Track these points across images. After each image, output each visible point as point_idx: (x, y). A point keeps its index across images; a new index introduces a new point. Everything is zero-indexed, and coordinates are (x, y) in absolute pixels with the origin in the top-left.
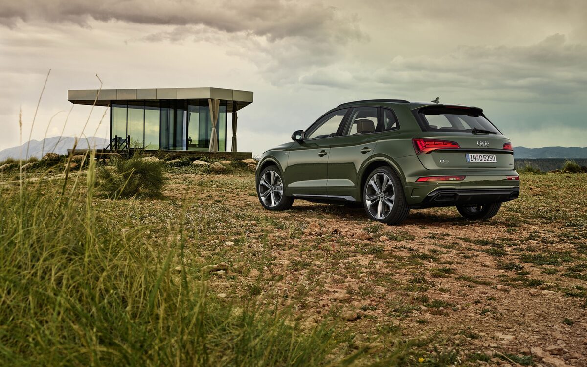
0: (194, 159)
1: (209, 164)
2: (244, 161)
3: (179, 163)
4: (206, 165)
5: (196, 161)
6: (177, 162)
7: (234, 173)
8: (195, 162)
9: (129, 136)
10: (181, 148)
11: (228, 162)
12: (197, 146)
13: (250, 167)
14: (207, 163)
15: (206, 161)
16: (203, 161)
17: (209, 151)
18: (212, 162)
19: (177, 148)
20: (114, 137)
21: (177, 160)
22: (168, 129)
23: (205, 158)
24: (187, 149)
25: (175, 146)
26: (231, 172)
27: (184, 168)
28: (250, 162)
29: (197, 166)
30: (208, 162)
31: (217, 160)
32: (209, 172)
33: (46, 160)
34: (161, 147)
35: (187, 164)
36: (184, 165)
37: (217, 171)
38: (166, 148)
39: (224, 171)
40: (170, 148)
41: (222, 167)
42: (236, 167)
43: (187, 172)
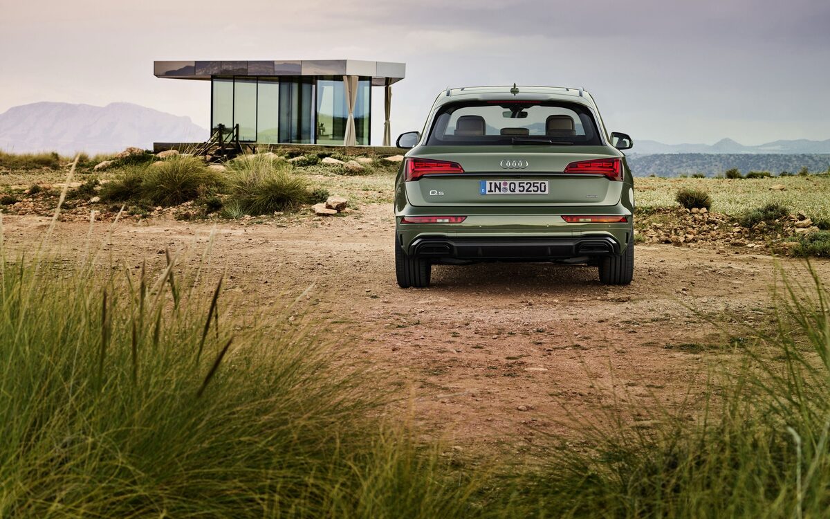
0: (323, 156)
1: (342, 163)
2: (390, 159)
3: (304, 161)
4: (338, 163)
5: (326, 158)
6: (302, 160)
7: (373, 175)
8: (326, 160)
9: (237, 125)
10: (308, 141)
11: (369, 160)
12: (331, 137)
14: (340, 162)
15: (339, 159)
16: (335, 158)
17: (344, 145)
18: (347, 160)
19: (302, 141)
20: (215, 125)
21: (302, 157)
22: (289, 114)
23: (338, 155)
24: (315, 143)
25: (299, 138)
26: (372, 172)
27: (310, 168)
28: (398, 160)
29: (327, 165)
30: (342, 160)
31: (354, 157)
32: (342, 173)
33: (127, 157)
34: (281, 139)
35: (313, 162)
36: (310, 163)
37: (352, 172)
38: (287, 141)
39: (361, 172)
40: (293, 141)
41: (359, 166)
42: (378, 166)
43: (314, 173)
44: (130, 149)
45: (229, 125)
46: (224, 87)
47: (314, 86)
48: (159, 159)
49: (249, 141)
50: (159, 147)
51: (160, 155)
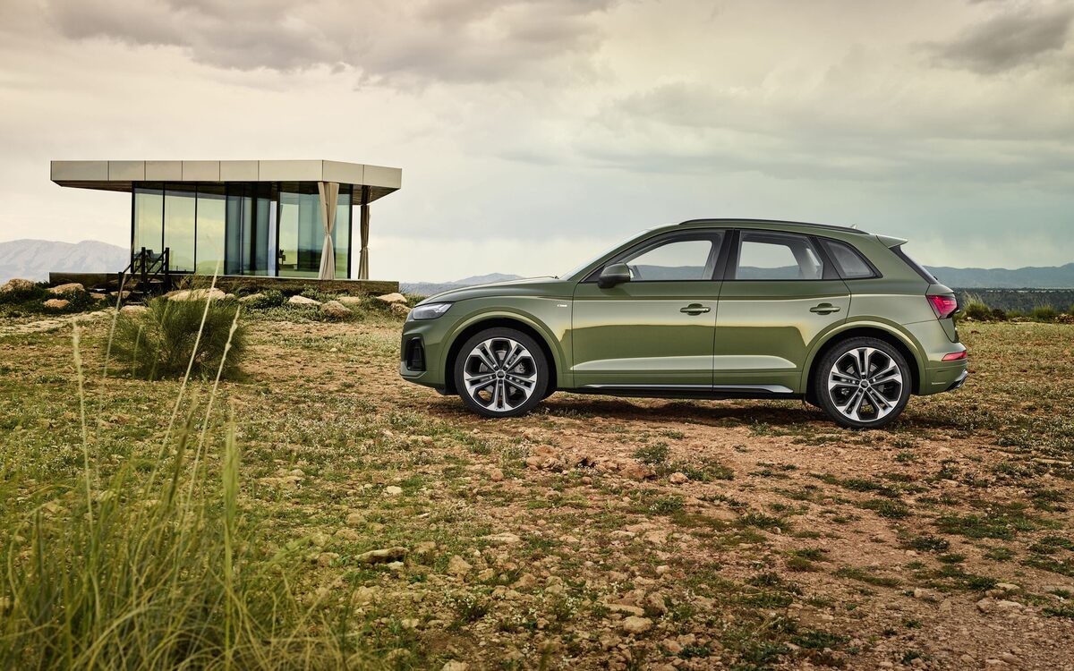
0: (290, 293)
1: (319, 303)
2: (384, 298)
3: (263, 300)
4: (313, 304)
5: (295, 297)
6: (259, 299)
7: (365, 321)
8: (294, 299)
9: (168, 249)
10: (264, 272)
11: (355, 300)
12: (296, 268)
13: (395, 309)
14: (315, 302)
15: (314, 298)
16: (307, 296)
17: (319, 278)
18: (325, 301)
19: (256, 272)
20: (138, 250)
21: (259, 294)
22: (240, 236)
23: (311, 292)
24: (277, 275)
25: (253, 267)
26: (360, 318)
27: (273, 311)
28: (395, 299)
29: (297, 306)
30: (317, 300)
31: (333, 296)
32: (318, 318)
33: (8, 293)
34: (229, 269)
35: (277, 303)
36: (273, 304)
37: (333, 318)
38: (238, 272)
39: (347, 317)
40: (245, 272)
41: (344, 309)
42: (369, 309)
43: (278, 318)
44: (14, 281)
45: (157, 251)
48: (53, 296)
49: (185, 272)
50: (57, 279)
51: (57, 290)
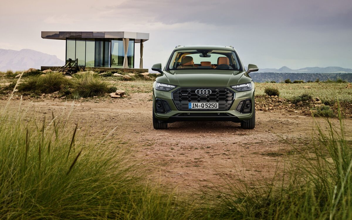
0: (114, 73)
1: (122, 75)
2: (142, 74)
4: (120, 76)
6: (105, 74)
7: (136, 81)
9: (77, 59)
10: (107, 66)
11: (133, 74)
12: (117, 64)
13: (145, 77)
14: (121, 75)
17: (123, 68)
18: (124, 74)
19: (105, 66)
20: (68, 59)
21: (105, 73)
22: (100, 54)
23: (120, 72)
24: (111, 67)
26: (134, 80)
27: (108, 78)
28: (146, 74)
29: (116, 76)
31: (127, 73)
32: (122, 80)
33: (29, 72)
34: (96, 65)
35: (110, 75)
36: (108, 76)
37: (126, 80)
38: (98, 66)
39: (130, 79)
40: (101, 66)
41: (129, 77)
42: (137, 77)
43: (110, 80)
44: (31, 69)
45: (73, 59)
46: (71, 43)
47: (110, 43)
48: (43, 73)
49: (82, 66)
50: (43, 68)
51: (44, 72)
